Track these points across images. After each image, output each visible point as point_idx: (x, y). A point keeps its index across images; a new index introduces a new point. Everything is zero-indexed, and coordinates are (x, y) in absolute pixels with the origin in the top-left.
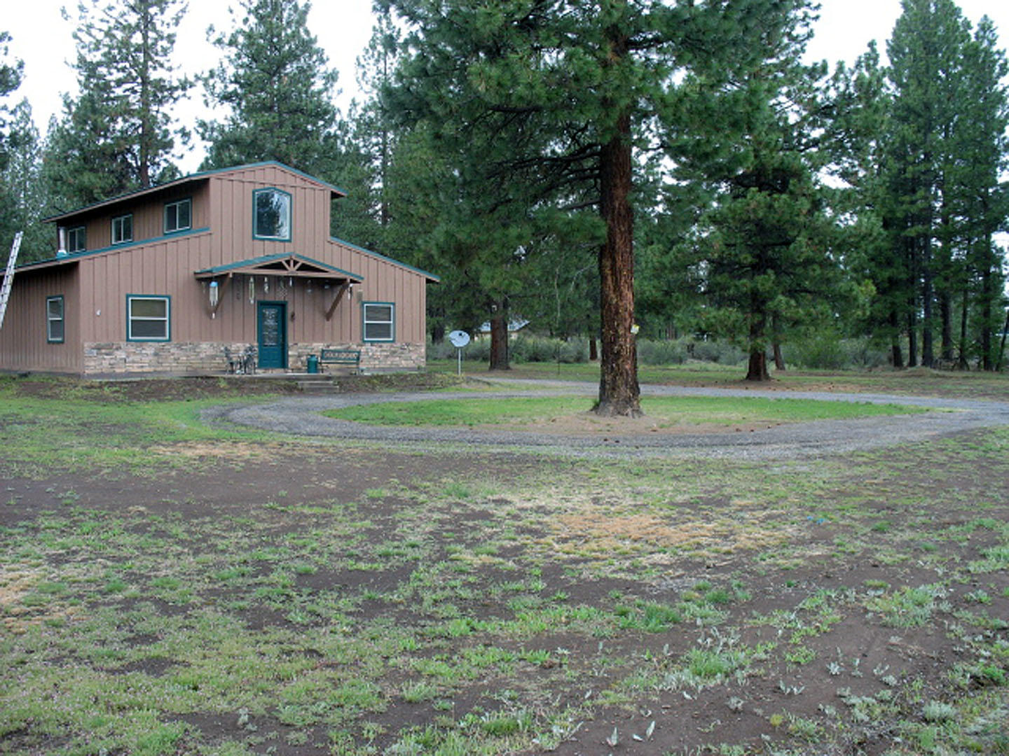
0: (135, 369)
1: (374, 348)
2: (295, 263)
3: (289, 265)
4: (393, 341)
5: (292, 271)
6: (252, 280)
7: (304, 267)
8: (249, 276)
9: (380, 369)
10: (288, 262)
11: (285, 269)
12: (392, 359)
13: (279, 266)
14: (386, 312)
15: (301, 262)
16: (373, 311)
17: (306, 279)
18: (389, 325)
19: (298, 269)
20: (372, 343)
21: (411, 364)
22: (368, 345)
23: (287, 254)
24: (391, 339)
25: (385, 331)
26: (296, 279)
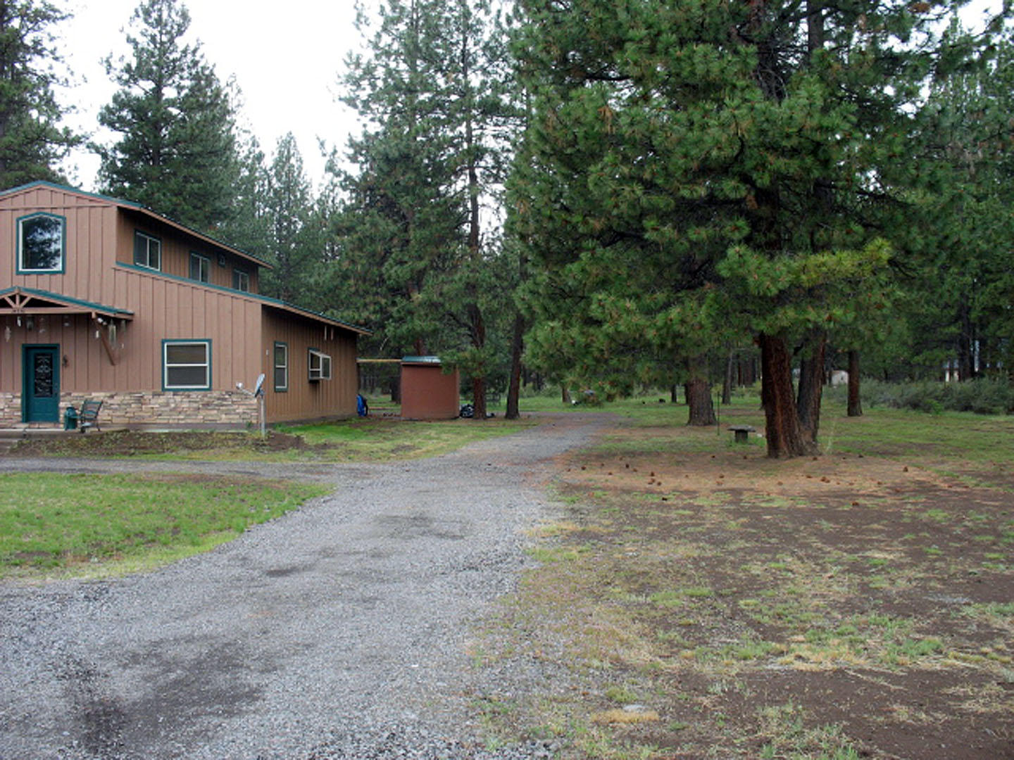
1: (178, 398)
2: (23, 298)
3: (15, 302)
4: (210, 389)
5: (17, 308)
7: (34, 303)
9: (187, 425)
10: (13, 298)
11: (8, 306)
12: (204, 413)
14: (196, 351)
15: (30, 296)
16: (176, 352)
17: (34, 317)
18: (205, 367)
19: (26, 306)
20: (176, 392)
21: (235, 419)
22: (170, 395)
23: (13, 288)
24: (207, 387)
25: (197, 376)
26: (24, 317)
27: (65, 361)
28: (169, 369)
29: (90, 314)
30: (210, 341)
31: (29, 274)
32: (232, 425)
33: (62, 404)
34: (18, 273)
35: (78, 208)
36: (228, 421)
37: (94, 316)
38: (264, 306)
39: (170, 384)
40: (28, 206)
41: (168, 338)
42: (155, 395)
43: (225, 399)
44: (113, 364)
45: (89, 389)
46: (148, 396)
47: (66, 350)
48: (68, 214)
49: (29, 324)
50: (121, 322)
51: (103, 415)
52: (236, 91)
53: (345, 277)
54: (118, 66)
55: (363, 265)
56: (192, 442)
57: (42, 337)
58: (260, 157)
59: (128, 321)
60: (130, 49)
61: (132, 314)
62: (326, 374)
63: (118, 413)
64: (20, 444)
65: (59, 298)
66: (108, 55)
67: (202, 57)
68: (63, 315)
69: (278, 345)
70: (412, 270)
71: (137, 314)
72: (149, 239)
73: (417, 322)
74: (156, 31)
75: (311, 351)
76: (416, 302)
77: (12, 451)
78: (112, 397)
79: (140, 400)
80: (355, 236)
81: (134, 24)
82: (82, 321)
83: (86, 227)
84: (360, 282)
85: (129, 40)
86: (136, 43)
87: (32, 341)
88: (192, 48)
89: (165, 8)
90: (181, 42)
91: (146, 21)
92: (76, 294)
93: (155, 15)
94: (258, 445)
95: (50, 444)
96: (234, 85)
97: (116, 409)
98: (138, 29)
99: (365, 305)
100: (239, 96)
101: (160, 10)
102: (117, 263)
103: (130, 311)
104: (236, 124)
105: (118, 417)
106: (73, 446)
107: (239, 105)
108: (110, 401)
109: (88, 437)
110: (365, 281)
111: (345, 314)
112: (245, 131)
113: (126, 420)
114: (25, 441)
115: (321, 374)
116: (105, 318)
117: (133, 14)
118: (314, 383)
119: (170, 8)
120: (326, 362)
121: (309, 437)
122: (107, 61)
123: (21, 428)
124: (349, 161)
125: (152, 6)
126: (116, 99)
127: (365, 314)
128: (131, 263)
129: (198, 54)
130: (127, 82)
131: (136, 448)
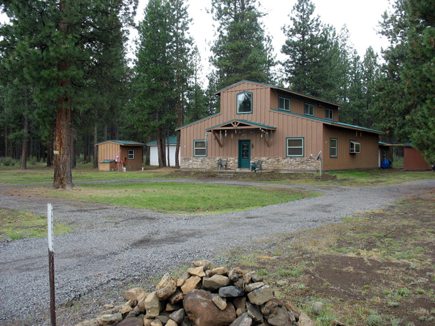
0: (195, 167)
1: (292, 160)
2: (237, 123)
5: (235, 126)
6: (220, 132)
7: (241, 125)
8: (219, 130)
9: (294, 170)
10: (234, 123)
11: (232, 126)
12: (301, 166)
13: (230, 125)
14: (298, 142)
15: (239, 122)
16: (292, 142)
17: (242, 130)
18: (302, 148)
19: (238, 126)
20: (291, 158)
21: (312, 168)
22: (289, 159)
23: (234, 120)
24: (302, 156)
25: (299, 152)
26: (238, 130)
27: (253, 146)
28: (289, 149)
29: (259, 128)
30: (304, 138)
31: (240, 114)
32: (312, 171)
33: (251, 162)
34: (237, 114)
35: (257, 89)
36: (309, 169)
37: (260, 129)
38: (324, 124)
39: (289, 154)
40: (240, 90)
41: (289, 137)
42: (284, 158)
43: (309, 161)
44: (269, 147)
45: (261, 156)
46: (281, 159)
47: (253, 142)
48: (253, 91)
49: (240, 132)
50: (271, 131)
51: (264, 166)
52: (346, 31)
53: (382, 109)
54: (287, 29)
55: (388, 104)
56: (293, 176)
57: (244, 137)
58: (358, 58)
59: (274, 131)
60: (292, 22)
61: (275, 128)
62: (357, 151)
63: (270, 165)
64: (234, 176)
65: (251, 123)
66: (283, 26)
67: (320, 22)
68: (250, 129)
69: (332, 139)
70: (405, 106)
71: (277, 128)
72: (284, 99)
73: (407, 128)
74: (302, 14)
75: (351, 142)
76: (407, 119)
77: (231, 178)
78: (268, 159)
79: (278, 161)
80: (385, 92)
81: (293, 12)
82: (257, 131)
83: (259, 96)
84: (388, 111)
85: (291, 19)
86: (294, 19)
87: (242, 139)
88: (316, 19)
89: (305, 4)
90: (311, 17)
91: (298, 11)
92: (256, 121)
93: (301, 8)
94: (317, 178)
95: (243, 176)
96: (345, 29)
97: (269, 164)
98: (295, 14)
99: (389, 121)
100: (348, 33)
101: (303, 5)
102: (270, 108)
103: (275, 127)
104: (347, 45)
105: (271, 166)
106: (251, 177)
107: (347, 37)
108: (268, 161)
109: (257, 174)
110: (390, 110)
111: (380, 125)
112: (350, 48)
113: (273, 168)
114: (236, 175)
115: (355, 151)
116: (264, 130)
117: (293, 8)
118: (353, 155)
119: (307, 4)
120: (357, 146)
121: (339, 176)
122: (284, 28)
123: (238, 170)
124: (383, 59)
125: (300, 4)
126: (287, 42)
127: (388, 125)
128: (277, 109)
129: (319, 21)
130: (290, 36)
131: (271, 178)
